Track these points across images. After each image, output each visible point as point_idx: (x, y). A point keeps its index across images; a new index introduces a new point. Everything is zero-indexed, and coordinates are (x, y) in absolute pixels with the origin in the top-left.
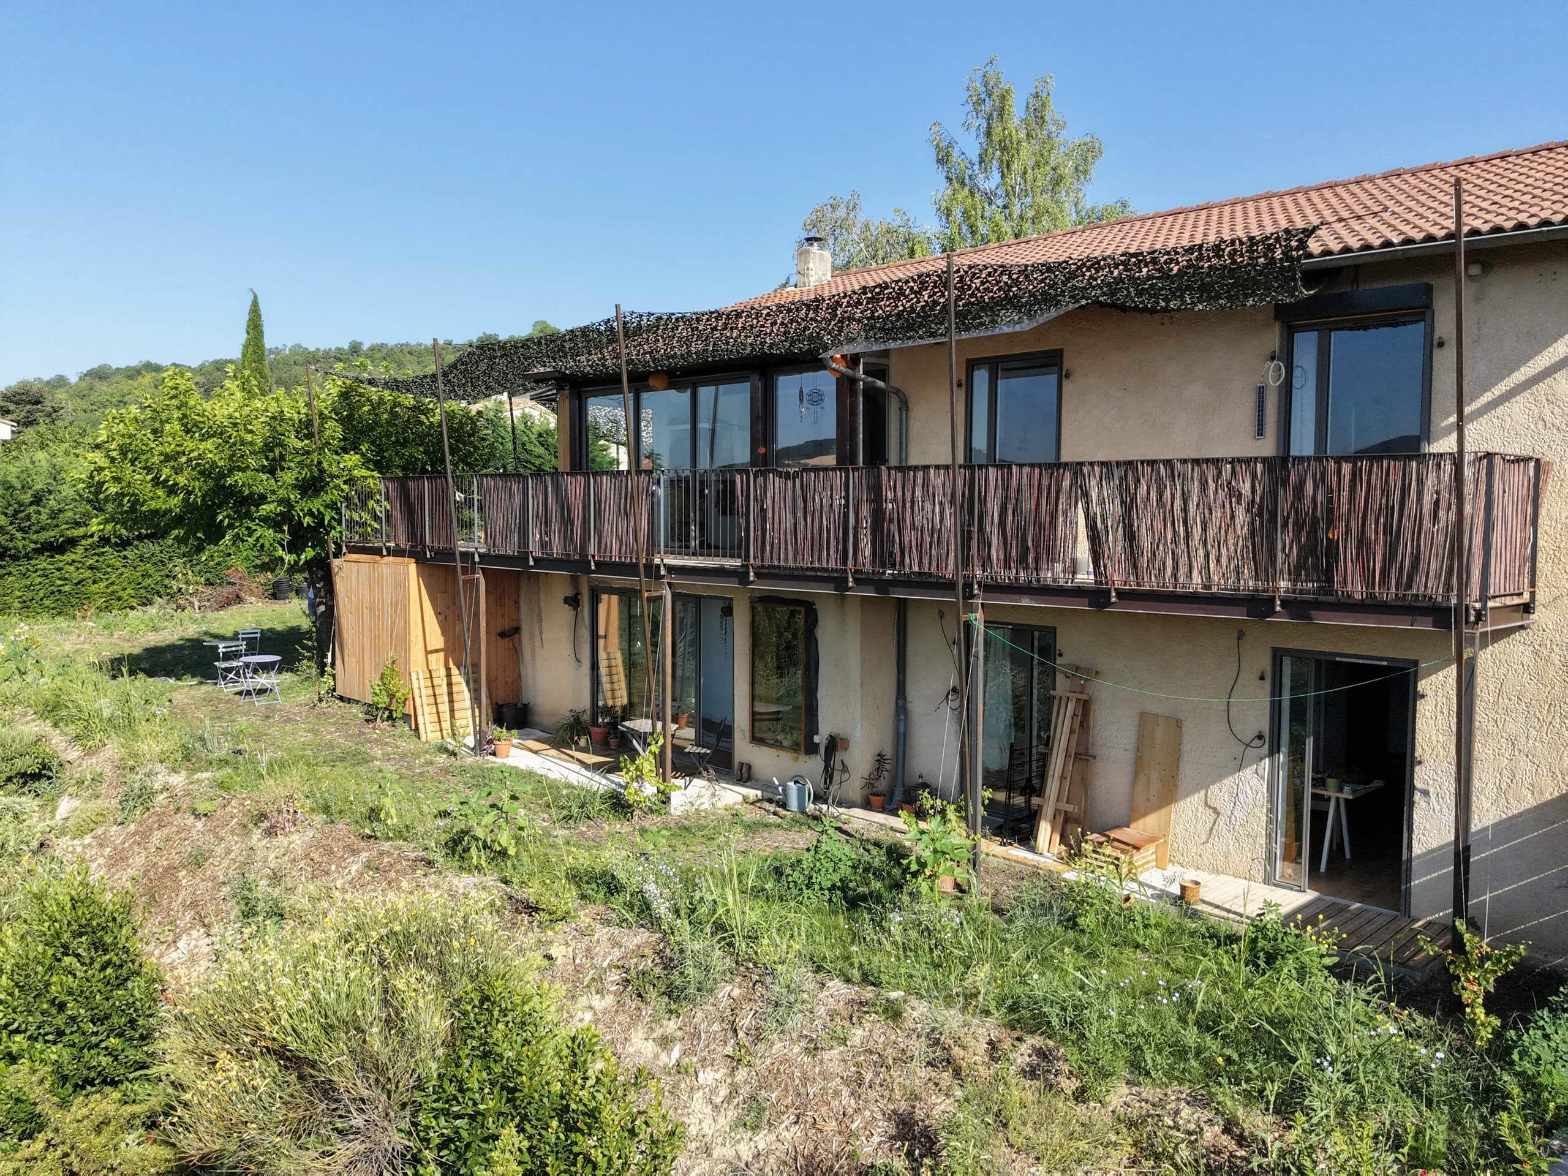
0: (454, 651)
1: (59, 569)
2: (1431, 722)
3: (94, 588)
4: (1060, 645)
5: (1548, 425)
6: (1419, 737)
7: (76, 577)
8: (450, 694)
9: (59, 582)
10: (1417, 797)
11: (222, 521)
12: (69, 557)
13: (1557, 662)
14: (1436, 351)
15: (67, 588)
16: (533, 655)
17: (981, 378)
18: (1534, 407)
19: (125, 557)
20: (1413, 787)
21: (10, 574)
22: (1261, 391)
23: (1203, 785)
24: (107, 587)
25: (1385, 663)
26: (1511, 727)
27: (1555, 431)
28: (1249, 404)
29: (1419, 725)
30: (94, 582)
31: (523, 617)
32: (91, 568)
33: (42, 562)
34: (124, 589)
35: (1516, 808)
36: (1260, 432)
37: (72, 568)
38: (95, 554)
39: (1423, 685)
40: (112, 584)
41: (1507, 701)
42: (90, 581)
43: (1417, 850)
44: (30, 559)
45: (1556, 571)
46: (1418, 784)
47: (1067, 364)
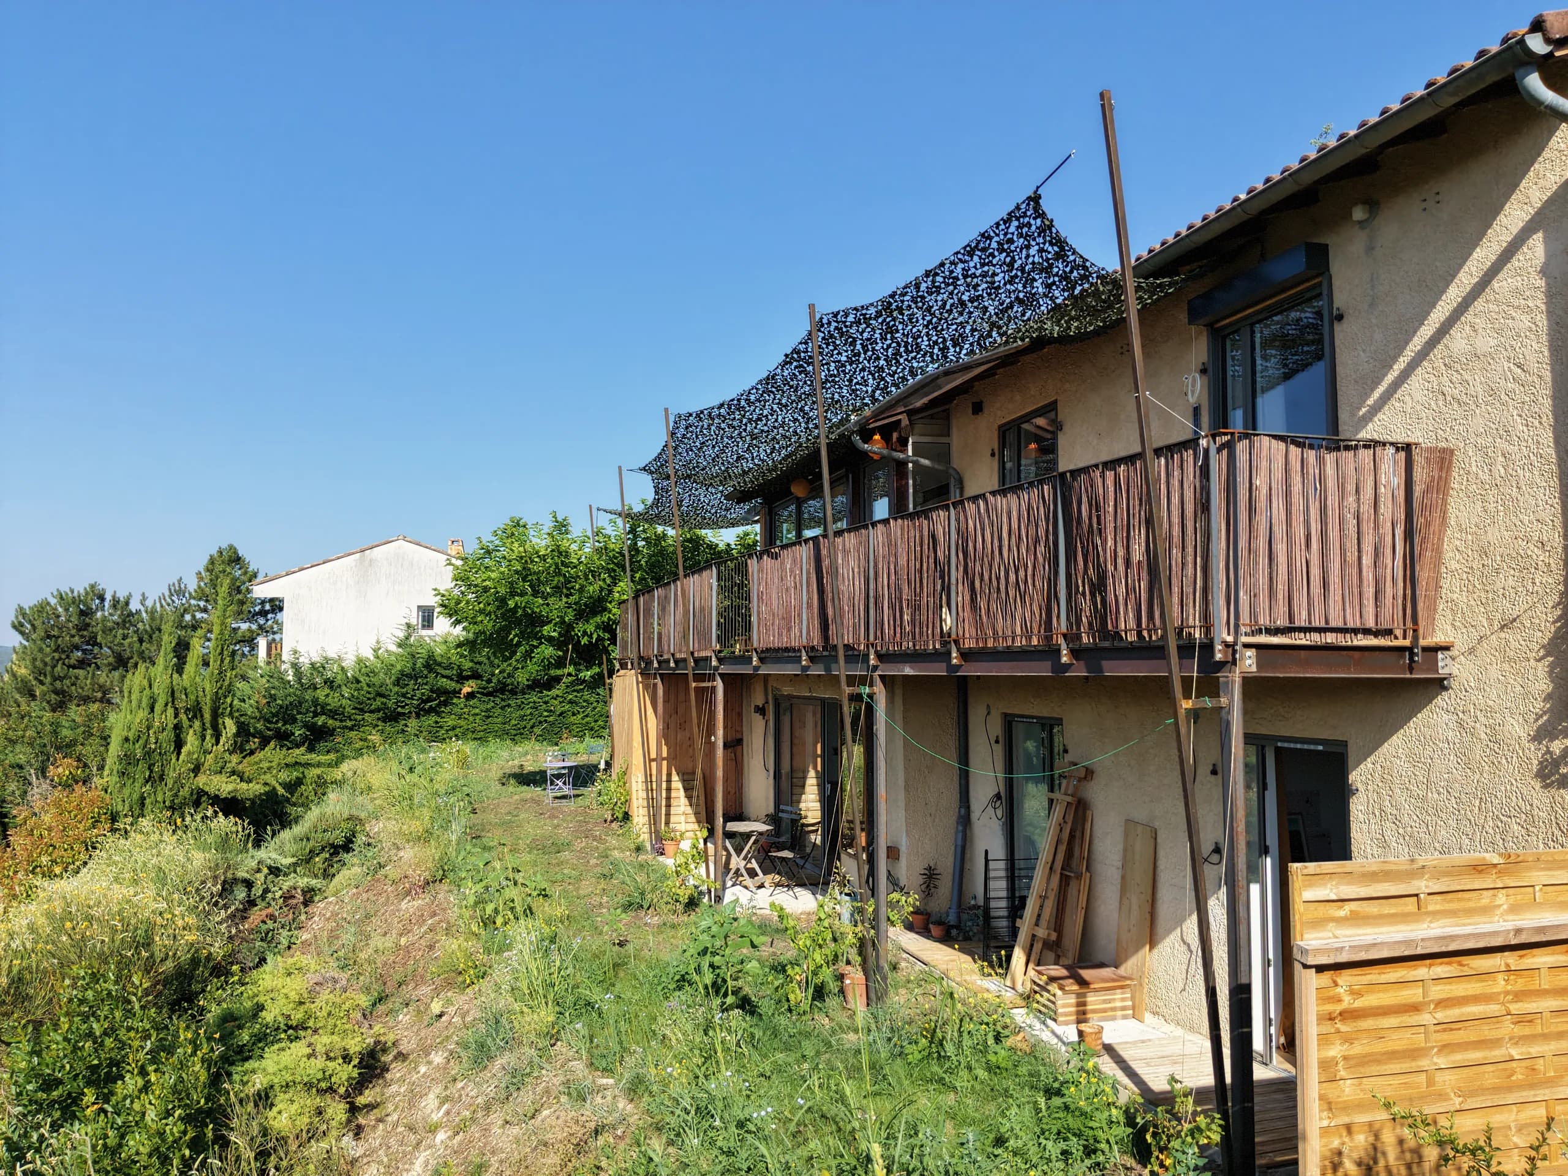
0: (675, 758)
1: (546, 703)
2: (1365, 827)
3: (572, 719)
4: (1066, 738)
5: (1449, 398)
6: (1355, 849)
7: (559, 710)
8: (668, 798)
9: (546, 714)
11: (512, 640)
12: (554, 692)
13: (1483, 736)
14: (1336, 323)
15: (551, 719)
16: (749, 766)
18: (1433, 378)
19: (598, 694)
21: (509, 706)
24: (583, 719)
25: (1320, 748)
27: (1456, 405)
29: (1354, 833)
30: (574, 714)
31: (744, 729)
32: (571, 702)
33: (533, 697)
34: (596, 721)
37: (556, 702)
38: (574, 691)
39: (1356, 777)
40: (587, 716)
41: (1436, 796)
42: (570, 713)
44: (524, 694)
45: (1472, 603)
47: (1060, 416)
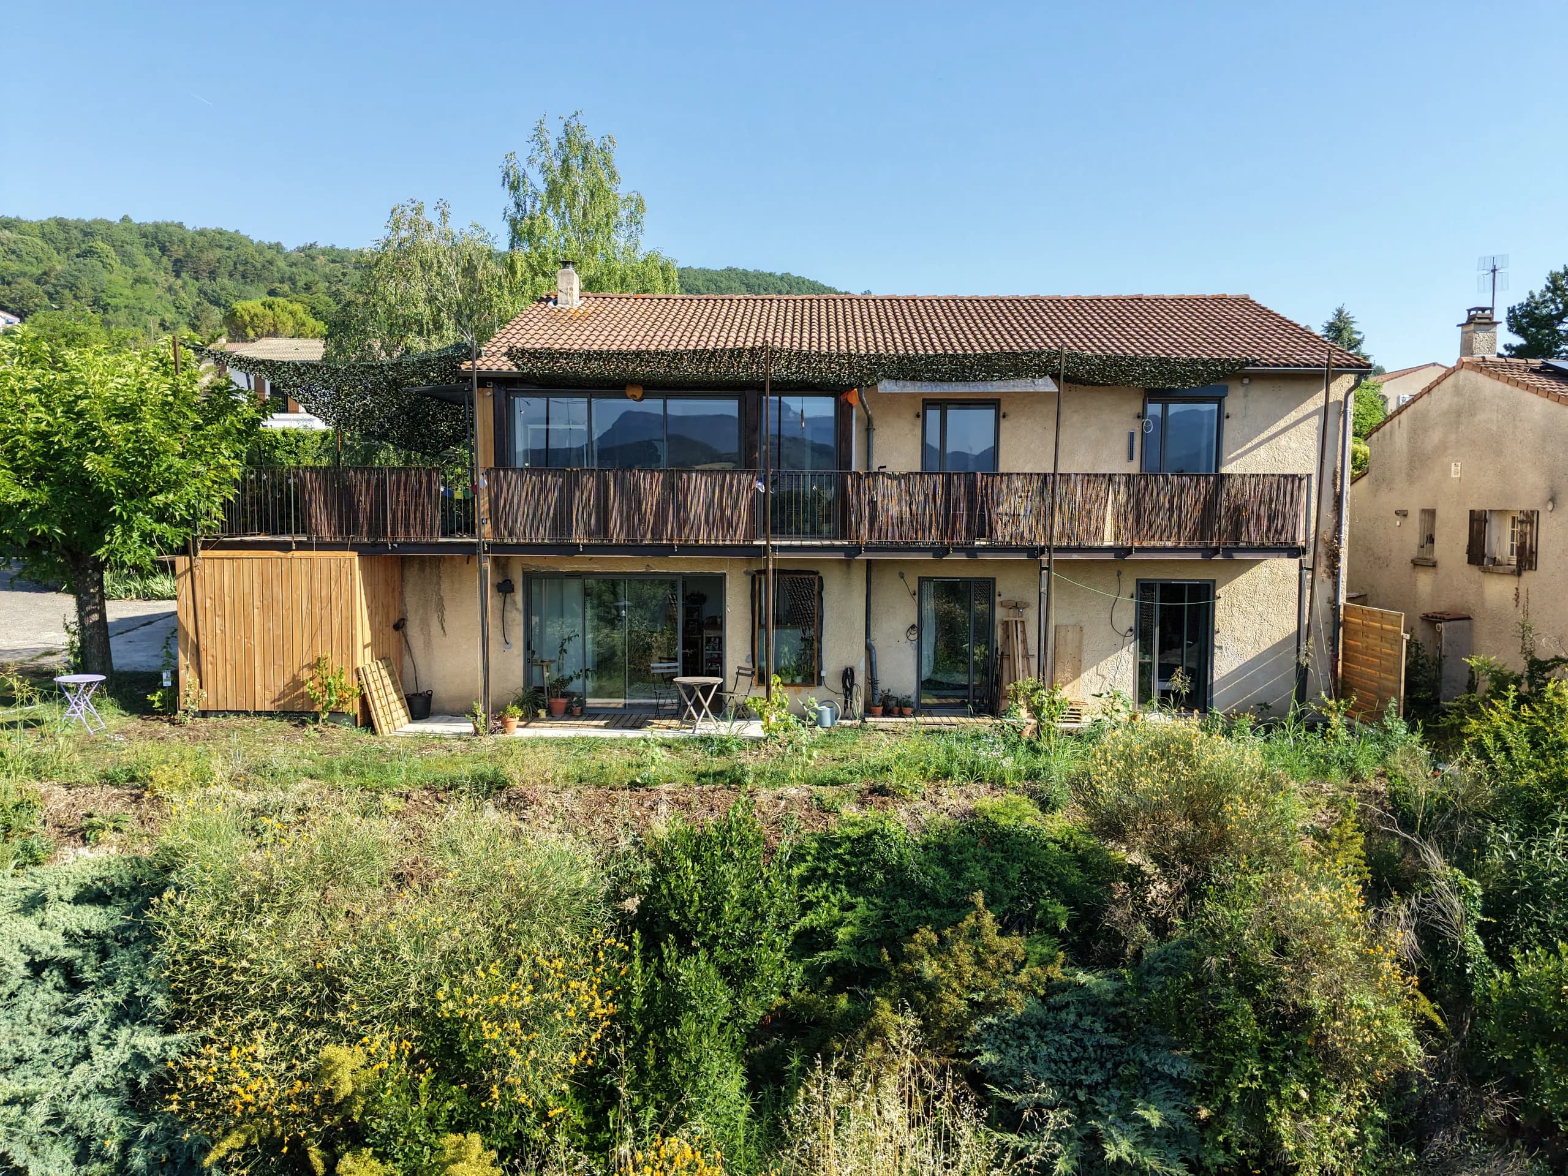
2: (1223, 610)
4: (999, 588)
6: (1216, 619)
10: (1216, 650)
14: (1225, 419)
16: (428, 643)
17: (933, 415)
20: (1213, 645)
22: (1132, 435)
23: (1096, 663)
25: (1198, 583)
26: (1260, 609)
28: (1125, 441)
29: (1217, 613)
31: (410, 608)
35: (1263, 648)
36: (1131, 458)
39: (1218, 591)
41: (1259, 596)
43: (1216, 678)
46: (1217, 643)
47: (1003, 409)
